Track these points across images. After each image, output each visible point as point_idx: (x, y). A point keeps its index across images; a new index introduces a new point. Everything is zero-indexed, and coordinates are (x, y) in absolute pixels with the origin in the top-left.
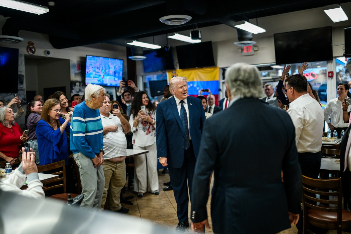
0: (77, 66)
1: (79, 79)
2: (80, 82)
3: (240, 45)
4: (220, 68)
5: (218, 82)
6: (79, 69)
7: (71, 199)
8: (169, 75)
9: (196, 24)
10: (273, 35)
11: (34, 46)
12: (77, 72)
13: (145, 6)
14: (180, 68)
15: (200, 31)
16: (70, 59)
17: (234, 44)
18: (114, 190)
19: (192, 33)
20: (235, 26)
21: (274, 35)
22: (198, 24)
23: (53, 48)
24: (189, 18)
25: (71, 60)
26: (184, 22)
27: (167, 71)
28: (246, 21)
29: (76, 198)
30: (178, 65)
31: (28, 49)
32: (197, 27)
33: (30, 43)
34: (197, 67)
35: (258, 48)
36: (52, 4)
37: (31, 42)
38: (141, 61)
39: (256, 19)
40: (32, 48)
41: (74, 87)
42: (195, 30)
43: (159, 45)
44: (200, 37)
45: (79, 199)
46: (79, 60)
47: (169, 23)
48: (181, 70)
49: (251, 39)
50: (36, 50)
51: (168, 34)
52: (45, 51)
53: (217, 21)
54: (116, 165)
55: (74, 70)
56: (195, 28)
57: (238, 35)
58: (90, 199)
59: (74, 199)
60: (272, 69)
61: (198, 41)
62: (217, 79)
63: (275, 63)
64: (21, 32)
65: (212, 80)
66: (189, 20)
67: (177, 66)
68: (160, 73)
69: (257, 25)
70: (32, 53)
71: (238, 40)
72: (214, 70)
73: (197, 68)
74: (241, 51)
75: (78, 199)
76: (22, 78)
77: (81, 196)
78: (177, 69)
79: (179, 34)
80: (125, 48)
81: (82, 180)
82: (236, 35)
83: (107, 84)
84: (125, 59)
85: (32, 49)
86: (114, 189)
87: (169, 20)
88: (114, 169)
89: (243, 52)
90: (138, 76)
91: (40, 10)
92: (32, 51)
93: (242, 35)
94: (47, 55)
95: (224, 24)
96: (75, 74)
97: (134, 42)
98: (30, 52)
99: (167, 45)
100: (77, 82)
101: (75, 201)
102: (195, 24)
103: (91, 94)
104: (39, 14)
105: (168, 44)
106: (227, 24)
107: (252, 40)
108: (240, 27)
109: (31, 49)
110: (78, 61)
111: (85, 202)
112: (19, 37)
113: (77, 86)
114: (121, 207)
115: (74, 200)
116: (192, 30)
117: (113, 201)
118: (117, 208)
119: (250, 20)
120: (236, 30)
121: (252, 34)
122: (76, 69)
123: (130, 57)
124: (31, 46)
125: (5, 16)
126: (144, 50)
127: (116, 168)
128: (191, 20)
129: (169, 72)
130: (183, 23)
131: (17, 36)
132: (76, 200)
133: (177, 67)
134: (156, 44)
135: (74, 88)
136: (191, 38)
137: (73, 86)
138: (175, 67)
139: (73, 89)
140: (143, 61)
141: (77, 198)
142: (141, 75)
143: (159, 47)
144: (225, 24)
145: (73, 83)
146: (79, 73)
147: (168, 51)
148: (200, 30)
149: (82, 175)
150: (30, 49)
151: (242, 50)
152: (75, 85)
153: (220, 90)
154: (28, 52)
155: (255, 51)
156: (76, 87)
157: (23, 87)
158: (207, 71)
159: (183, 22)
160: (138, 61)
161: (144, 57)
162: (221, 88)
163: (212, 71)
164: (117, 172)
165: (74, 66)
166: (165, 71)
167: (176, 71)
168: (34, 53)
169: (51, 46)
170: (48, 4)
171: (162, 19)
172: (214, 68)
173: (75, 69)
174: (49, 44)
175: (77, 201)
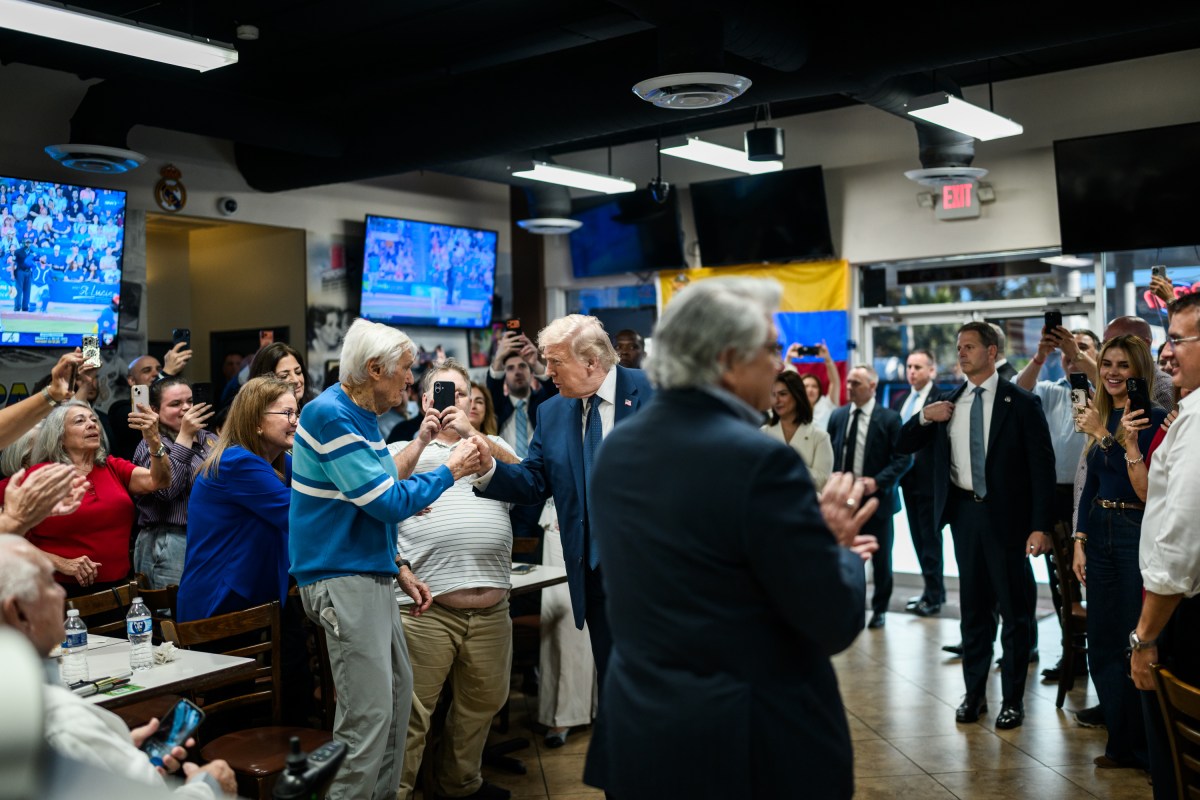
0: (331, 253)
1: (337, 299)
2: (340, 313)
3: (927, 182)
4: (853, 265)
5: (843, 317)
6: (337, 265)
7: (302, 757)
8: (664, 286)
9: (767, 104)
10: (1051, 144)
11: (181, 180)
12: (332, 273)
13: (583, 42)
14: (705, 264)
15: (779, 130)
16: (308, 228)
17: (906, 178)
18: (463, 720)
19: (752, 136)
20: (912, 113)
21: (1057, 144)
22: (771, 104)
23: (250, 189)
24: (742, 84)
25: (312, 233)
26: (720, 97)
27: (656, 273)
28: (950, 93)
29: (319, 752)
30: (697, 252)
31: (161, 193)
32: (770, 117)
33: (170, 172)
34: (766, 259)
35: (994, 193)
36: (248, 32)
37: (171, 165)
38: (561, 236)
39: (987, 86)
40: (174, 188)
41: (320, 327)
42: (761, 125)
43: (628, 178)
44: (780, 151)
45: (329, 756)
46: (338, 230)
47: (669, 102)
48: (707, 270)
49: (967, 161)
50: (190, 195)
51: (663, 140)
52: (219, 201)
53: (843, 93)
54: (466, 622)
55: (320, 268)
56: (762, 117)
57: (921, 146)
58: (368, 751)
59: (310, 756)
60: (1047, 268)
61: (775, 166)
62: (842, 304)
63: (1060, 249)
64: (137, 131)
65: (824, 309)
66: (742, 92)
67: (693, 255)
68: (630, 281)
69: (992, 109)
70: (173, 208)
71: (920, 163)
72: (831, 272)
73: (766, 263)
74: (929, 202)
75: (326, 758)
76: (136, 294)
77: (337, 748)
78: (694, 267)
79: (702, 139)
80: (504, 191)
81: (340, 682)
82: (913, 145)
83: (436, 320)
84: (505, 229)
85: (175, 192)
86: (463, 715)
87: (669, 90)
88: (459, 639)
89: (938, 207)
90: (549, 292)
91: (206, 57)
92: (175, 198)
93: (935, 146)
94: (228, 213)
95: (867, 106)
96: (325, 282)
97: (538, 167)
98: (165, 204)
99: (659, 180)
100: (331, 310)
101: (314, 766)
102: (761, 107)
103: (371, 356)
104: (202, 71)
105: (662, 177)
106: (879, 107)
107: (973, 163)
108: (929, 114)
109: (172, 194)
110: (335, 236)
111: (353, 764)
112: (128, 149)
113: (331, 325)
114: (481, 780)
115: (310, 761)
116: (750, 126)
117: (453, 759)
118: (467, 787)
119: (964, 90)
120: (912, 124)
121: (972, 140)
122: (329, 263)
123: (522, 224)
124: (171, 183)
125: (83, 77)
126: (575, 196)
127: (465, 636)
128: (749, 90)
129: (662, 276)
130: (720, 103)
131: (124, 146)
132: (317, 760)
133: (694, 261)
134: (617, 176)
135: (317, 331)
136: (746, 155)
137: (316, 324)
138: (688, 259)
139: (314, 336)
140: (572, 237)
141: (320, 755)
142: (560, 289)
143: (629, 187)
144: (872, 104)
145: (315, 317)
146: (339, 278)
147: (661, 202)
148: (777, 125)
149: (342, 664)
150: (168, 193)
151: (936, 199)
152: (323, 321)
153: (851, 345)
154: (159, 202)
155: (983, 203)
156: (326, 328)
157: (137, 330)
158: (807, 274)
159: (720, 100)
160: (552, 236)
161: (575, 224)
162: (856, 337)
163: (823, 276)
164: (471, 652)
165: (320, 253)
166: (650, 275)
167: (688, 273)
168: (179, 205)
169: (242, 181)
170: (236, 33)
171: (643, 90)
172: (830, 263)
173: (324, 266)
174: (234, 175)
175: (321, 765)
